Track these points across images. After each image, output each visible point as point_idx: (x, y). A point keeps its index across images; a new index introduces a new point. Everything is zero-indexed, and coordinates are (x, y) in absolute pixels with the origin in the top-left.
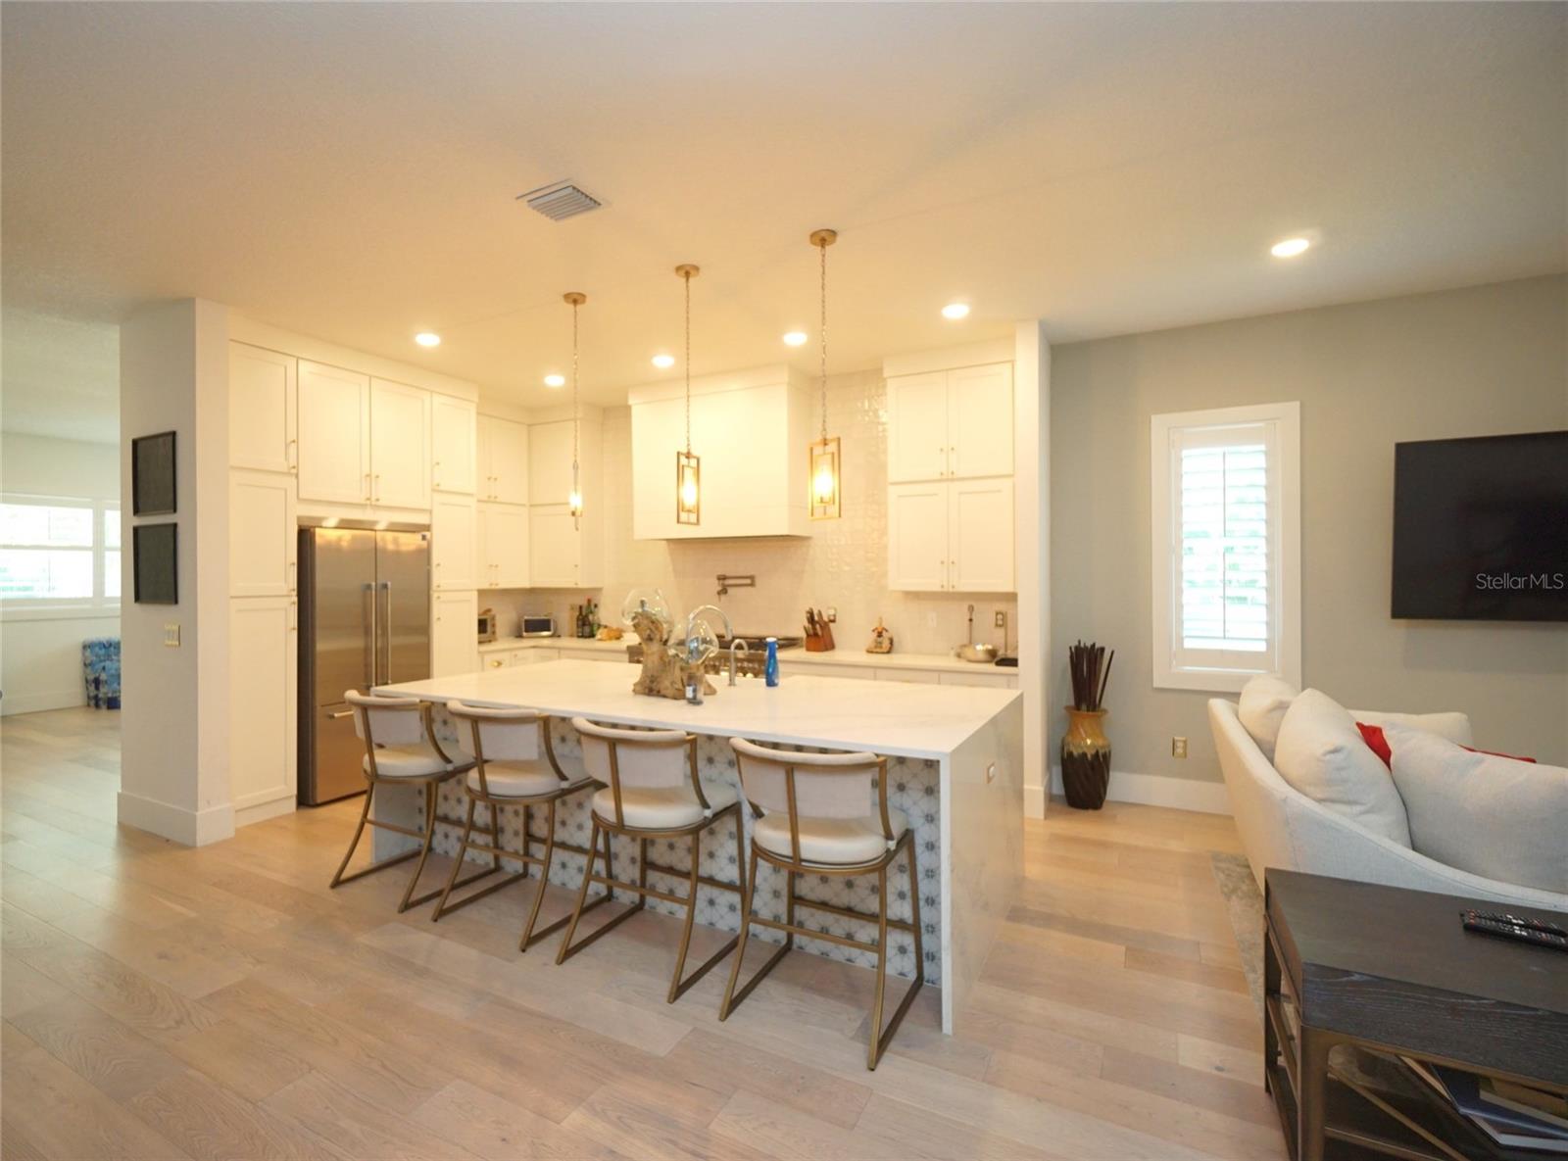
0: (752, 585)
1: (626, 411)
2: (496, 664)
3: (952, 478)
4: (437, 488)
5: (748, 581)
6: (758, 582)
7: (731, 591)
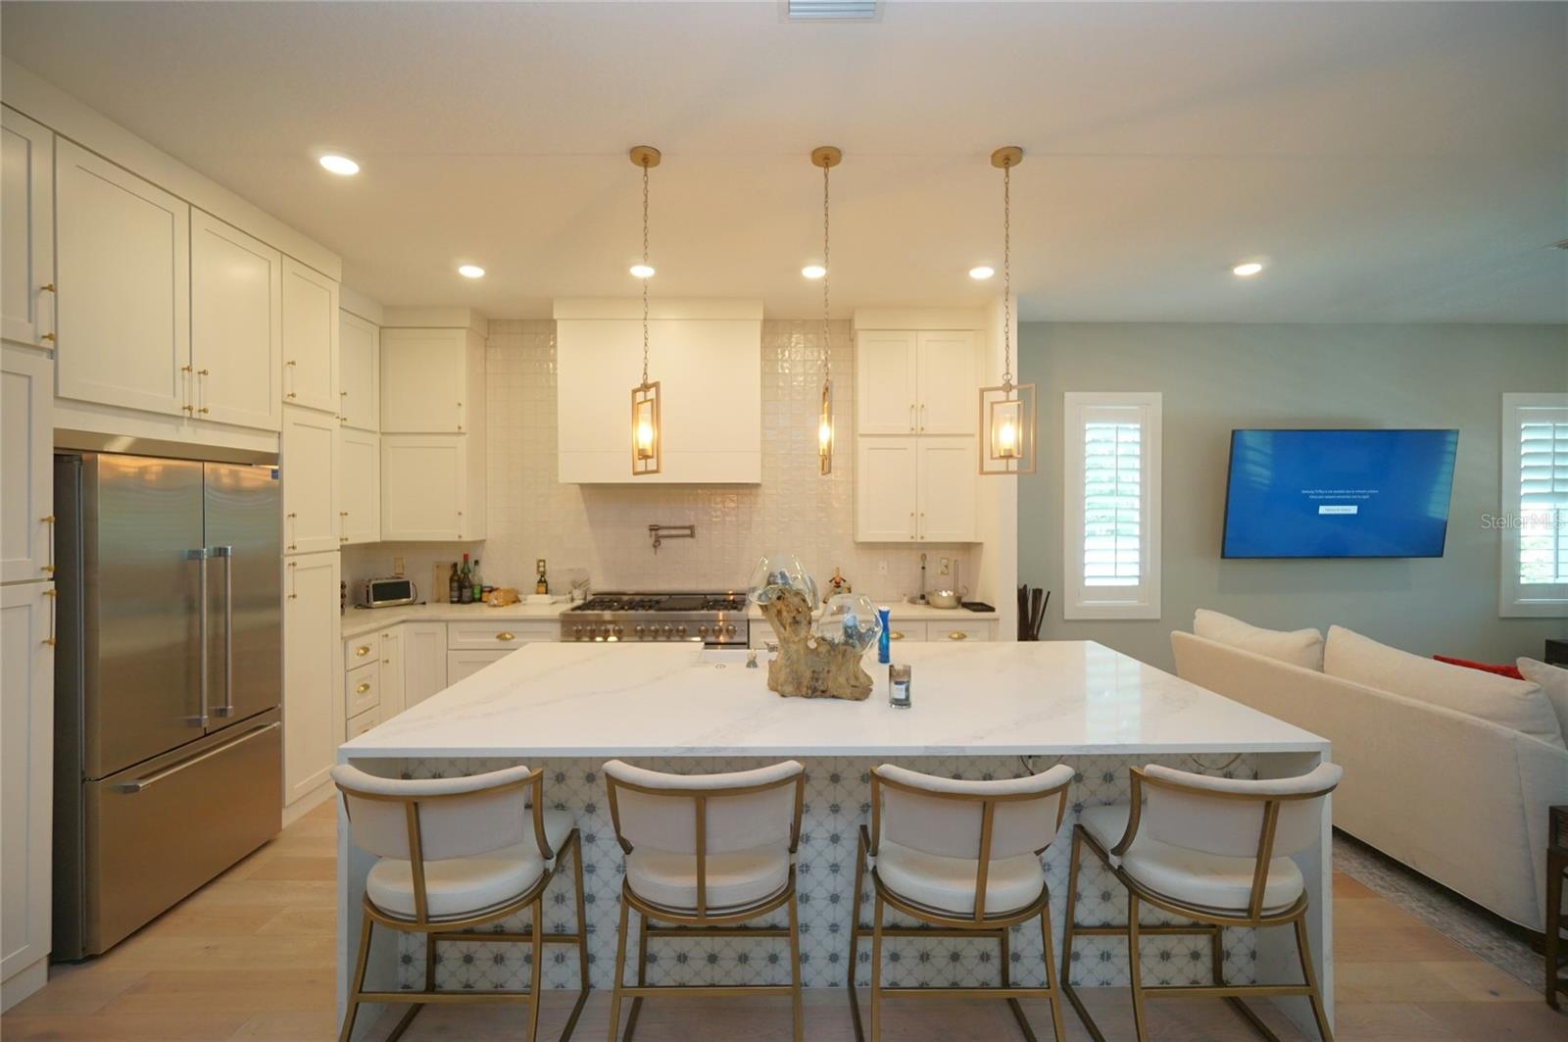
0: (692, 535)
1: (549, 325)
2: (362, 651)
3: (918, 433)
4: (289, 400)
5: (688, 532)
6: (698, 531)
7: (663, 542)
